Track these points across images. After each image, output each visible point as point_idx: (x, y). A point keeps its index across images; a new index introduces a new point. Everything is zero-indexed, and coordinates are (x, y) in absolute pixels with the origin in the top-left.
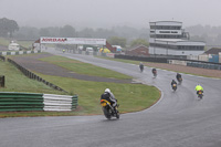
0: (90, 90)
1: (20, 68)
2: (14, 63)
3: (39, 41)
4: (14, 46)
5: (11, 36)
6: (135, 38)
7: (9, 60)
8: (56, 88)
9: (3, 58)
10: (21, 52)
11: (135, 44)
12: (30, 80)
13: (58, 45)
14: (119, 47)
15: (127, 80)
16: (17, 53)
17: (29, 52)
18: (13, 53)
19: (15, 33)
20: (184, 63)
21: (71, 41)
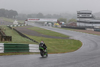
0: (50, 42)
1: (18, 32)
2: (16, 30)
3: (27, 20)
4: (16, 22)
5: (15, 18)
6: (70, 18)
7: (14, 29)
8: (35, 41)
9: (11, 28)
10: (19, 25)
11: (70, 21)
12: (23, 38)
13: (36, 22)
14: (63, 23)
15: (67, 37)
16: (17, 26)
17: (22, 25)
18: (15, 26)
19: (16, 17)
20: (93, 30)
21: (41, 20)
